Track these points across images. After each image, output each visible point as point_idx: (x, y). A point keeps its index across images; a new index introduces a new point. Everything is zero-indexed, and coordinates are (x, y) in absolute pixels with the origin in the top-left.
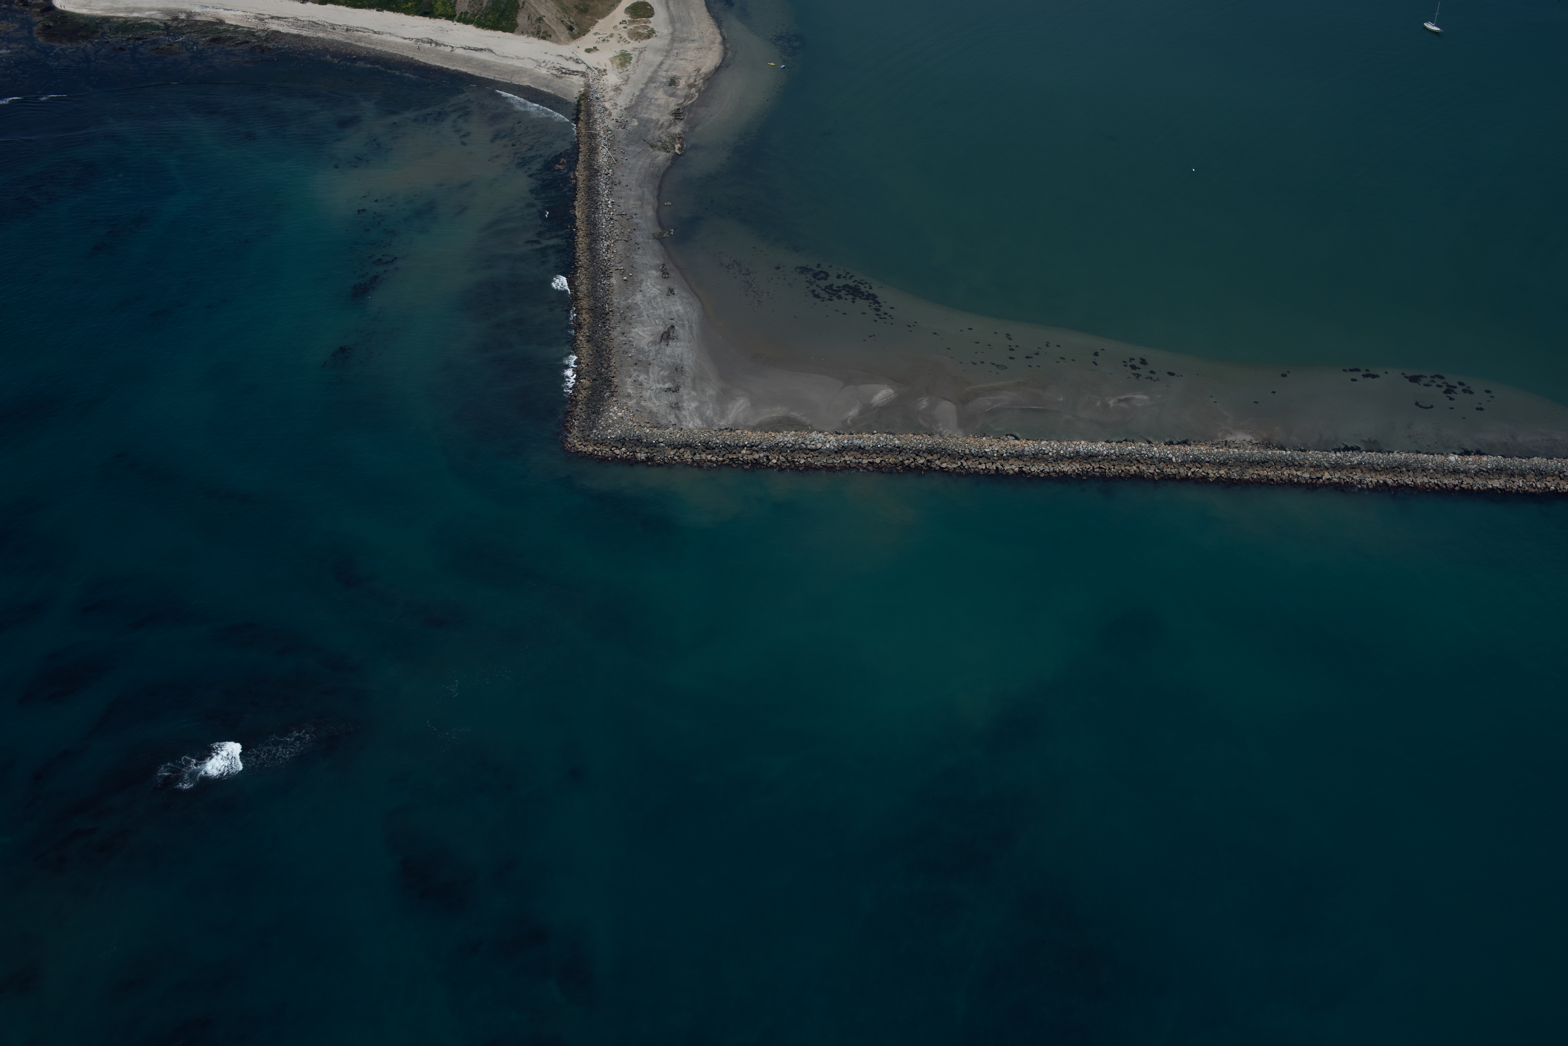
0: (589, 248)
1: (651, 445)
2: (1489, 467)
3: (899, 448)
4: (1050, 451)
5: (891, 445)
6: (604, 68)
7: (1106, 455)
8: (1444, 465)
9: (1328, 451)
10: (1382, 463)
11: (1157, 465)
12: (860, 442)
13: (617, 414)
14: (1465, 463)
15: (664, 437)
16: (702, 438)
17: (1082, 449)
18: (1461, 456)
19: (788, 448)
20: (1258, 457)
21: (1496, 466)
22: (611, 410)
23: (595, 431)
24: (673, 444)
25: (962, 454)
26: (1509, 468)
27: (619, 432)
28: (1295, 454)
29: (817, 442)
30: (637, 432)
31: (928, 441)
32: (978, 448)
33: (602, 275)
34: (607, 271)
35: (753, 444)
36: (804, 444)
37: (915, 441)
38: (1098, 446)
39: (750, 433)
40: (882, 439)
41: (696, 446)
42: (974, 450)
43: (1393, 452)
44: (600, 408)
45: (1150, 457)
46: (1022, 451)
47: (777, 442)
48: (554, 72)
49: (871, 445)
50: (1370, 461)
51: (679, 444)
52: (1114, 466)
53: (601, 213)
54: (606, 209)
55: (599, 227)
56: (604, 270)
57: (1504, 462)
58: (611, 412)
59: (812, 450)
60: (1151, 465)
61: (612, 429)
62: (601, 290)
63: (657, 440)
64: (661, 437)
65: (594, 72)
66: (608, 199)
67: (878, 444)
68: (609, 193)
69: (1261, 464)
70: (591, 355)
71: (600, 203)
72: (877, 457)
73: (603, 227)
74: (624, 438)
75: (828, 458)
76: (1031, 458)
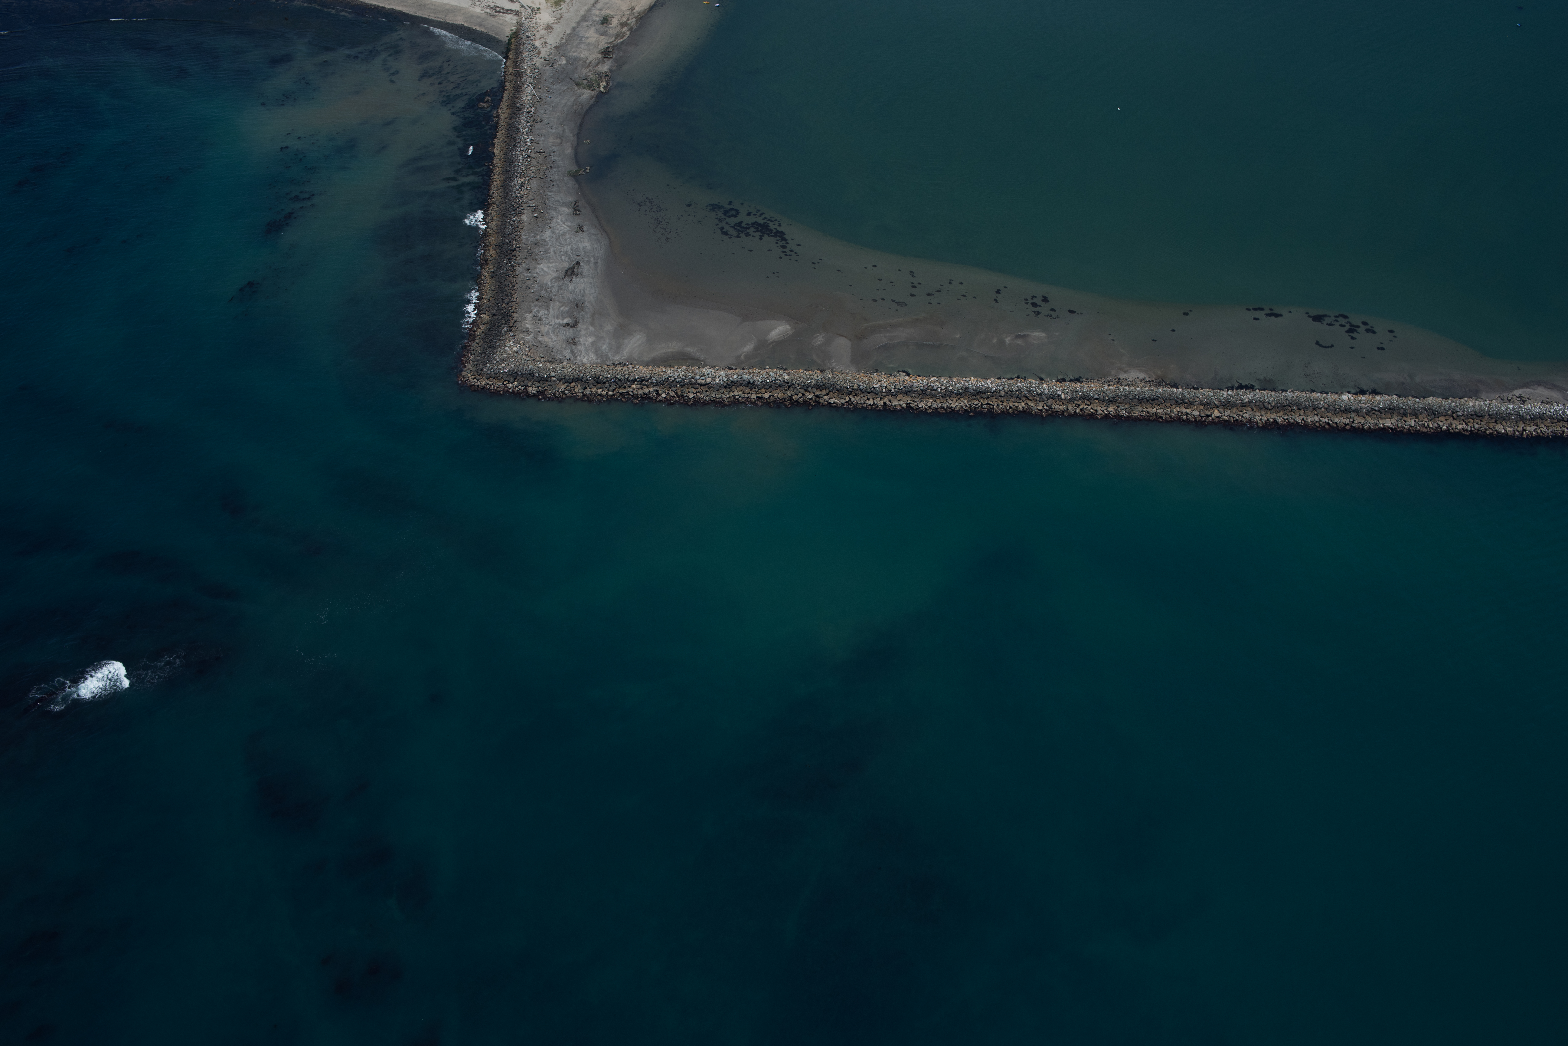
0: (503, 185)
1: (543, 379)
2: (1381, 406)
3: (788, 383)
4: (938, 388)
5: (780, 380)
6: (538, 6)
7: (995, 391)
8: (1335, 404)
9: (1220, 390)
10: (1273, 401)
11: (1045, 402)
12: (749, 377)
13: (512, 348)
14: (1357, 402)
15: (556, 371)
16: (593, 373)
17: (970, 386)
18: (1354, 395)
19: (678, 382)
20: (1147, 395)
21: (1389, 406)
22: (506, 345)
23: (488, 365)
24: (564, 378)
25: (850, 390)
26: (1402, 408)
27: (512, 366)
28: (1186, 391)
29: (707, 376)
30: (530, 366)
31: (818, 377)
32: (867, 383)
33: (513, 212)
34: (518, 207)
35: (643, 378)
36: (693, 378)
37: (804, 376)
38: (988, 382)
39: (641, 368)
40: (771, 374)
41: (587, 380)
42: (863, 386)
43: (1286, 391)
44: (496, 342)
45: (1039, 393)
46: (911, 387)
47: (667, 377)
48: (488, 11)
49: (760, 381)
50: (1261, 400)
51: (570, 379)
52: (1003, 402)
53: (519, 150)
54: (524, 147)
55: (516, 165)
56: (516, 207)
57: (1397, 402)
58: (506, 347)
59: (701, 385)
60: (1040, 401)
61: (505, 363)
62: (510, 227)
63: (549, 375)
64: (553, 371)
65: (527, 11)
66: (527, 137)
67: (767, 379)
68: (530, 131)
69: (1150, 401)
70: (493, 291)
71: (519, 140)
72: (766, 392)
73: (520, 164)
74: (516, 372)
75: (717, 393)
76: (920, 394)
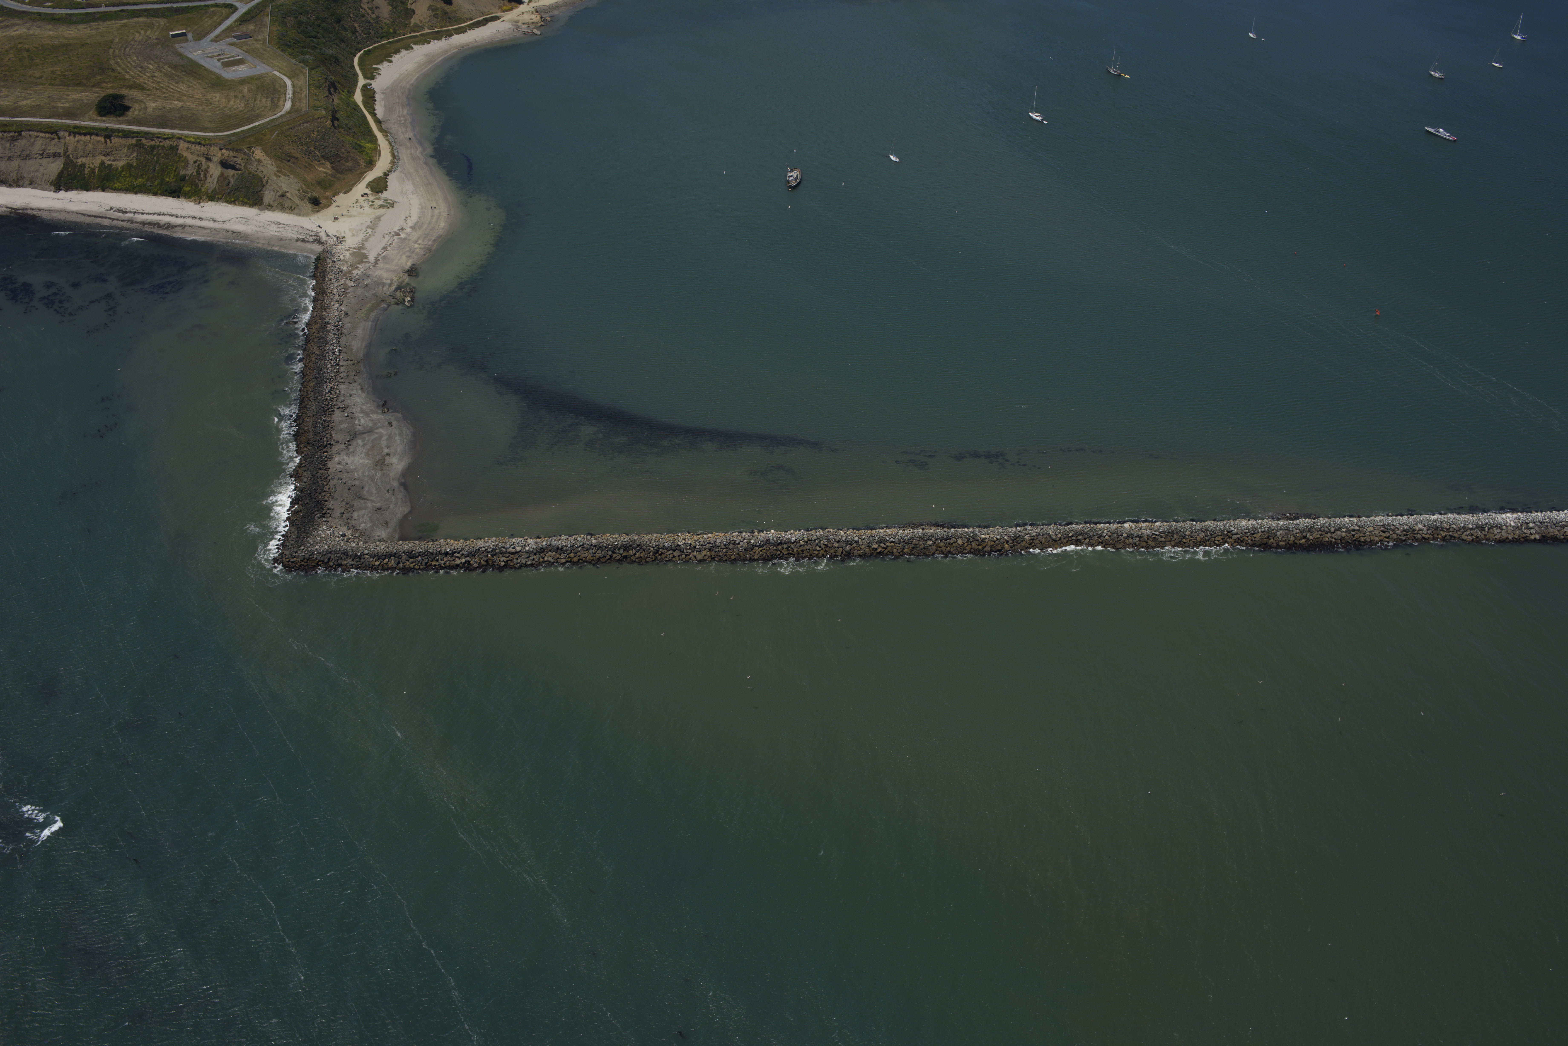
5: (588, 544)
8: (1118, 532)
10: (1059, 533)
11: (844, 548)
12: (558, 543)
13: (325, 532)
15: (369, 549)
16: (406, 548)
19: (489, 552)
20: (940, 535)
21: (1168, 529)
22: (320, 529)
23: (302, 548)
24: (378, 556)
25: (656, 548)
27: (326, 547)
28: (977, 530)
29: (517, 545)
30: (344, 547)
31: (624, 539)
32: (672, 542)
33: (323, 413)
35: (455, 551)
36: (504, 548)
37: (611, 539)
38: (788, 534)
39: (452, 541)
40: (579, 539)
41: (400, 555)
44: (310, 528)
45: (837, 541)
47: (478, 548)
49: (569, 546)
53: (328, 359)
54: (332, 356)
55: (325, 372)
56: (326, 409)
57: (1175, 526)
58: (320, 531)
59: (512, 553)
60: (838, 548)
61: (319, 545)
62: (321, 426)
63: (363, 553)
64: (366, 550)
65: (332, 240)
66: (335, 347)
67: (575, 544)
68: (337, 342)
71: (328, 351)
72: (575, 556)
73: (328, 371)
74: (331, 551)
75: (527, 560)
